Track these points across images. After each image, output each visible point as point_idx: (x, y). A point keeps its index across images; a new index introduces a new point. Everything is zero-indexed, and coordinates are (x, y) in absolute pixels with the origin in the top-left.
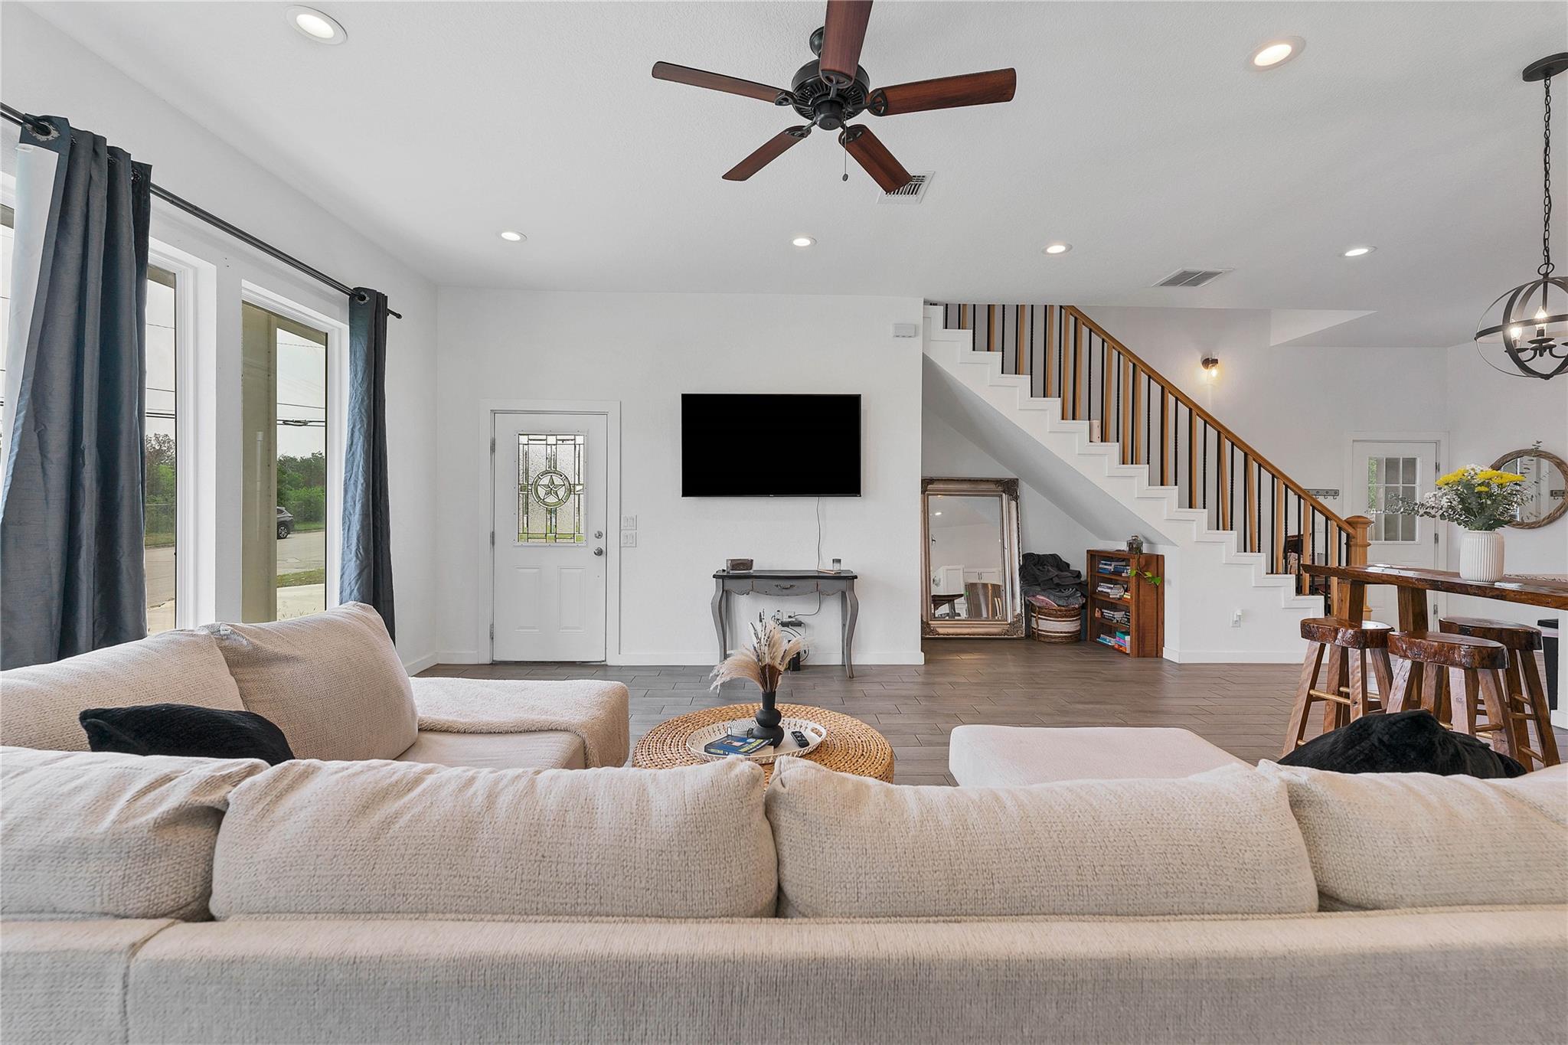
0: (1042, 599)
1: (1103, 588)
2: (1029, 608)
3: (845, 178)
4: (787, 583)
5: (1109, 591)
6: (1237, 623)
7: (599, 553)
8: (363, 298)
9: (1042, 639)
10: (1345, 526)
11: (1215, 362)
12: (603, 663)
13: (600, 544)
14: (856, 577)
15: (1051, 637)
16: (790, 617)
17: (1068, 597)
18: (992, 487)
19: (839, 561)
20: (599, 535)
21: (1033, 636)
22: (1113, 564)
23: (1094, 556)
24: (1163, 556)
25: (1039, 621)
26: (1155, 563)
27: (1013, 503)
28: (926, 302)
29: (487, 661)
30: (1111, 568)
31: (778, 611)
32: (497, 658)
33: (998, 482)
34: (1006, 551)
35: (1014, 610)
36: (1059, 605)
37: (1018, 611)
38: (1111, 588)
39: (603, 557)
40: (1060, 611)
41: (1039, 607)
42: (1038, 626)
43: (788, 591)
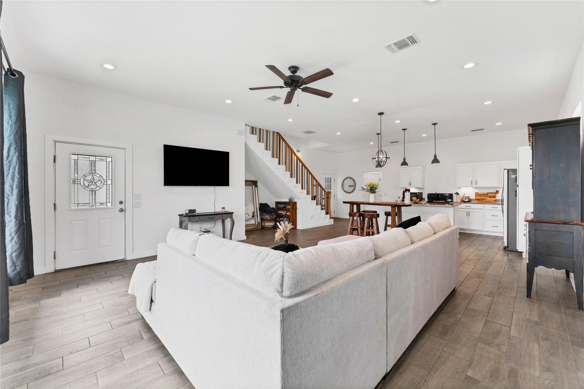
0: (267, 217)
1: (280, 212)
2: (262, 219)
3: (298, 106)
4: (212, 217)
5: (282, 213)
6: (311, 218)
7: (121, 210)
8: (14, 75)
9: (266, 228)
10: (327, 193)
11: (300, 151)
12: (124, 260)
13: (122, 206)
14: (233, 213)
15: (267, 227)
16: (205, 229)
17: (273, 215)
18: (250, 183)
19: (224, 208)
20: (121, 203)
21: (263, 228)
22: (283, 205)
23: (277, 203)
24: (296, 202)
25: (265, 223)
26: (295, 204)
27: (256, 188)
28: (246, 125)
29: (52, 270)
30: (282, 206)
31: (201, 228)
32: (58, 268)
33: (252, 181)
34: (255, 203)
35: (258, 221)
36: (270, 218)
37: (259, 221)
38: (283, 212)
39: (123, 213)
40: (271, 219)
41: (265, 219)
42: (264, 224)
43: (211, 220)
